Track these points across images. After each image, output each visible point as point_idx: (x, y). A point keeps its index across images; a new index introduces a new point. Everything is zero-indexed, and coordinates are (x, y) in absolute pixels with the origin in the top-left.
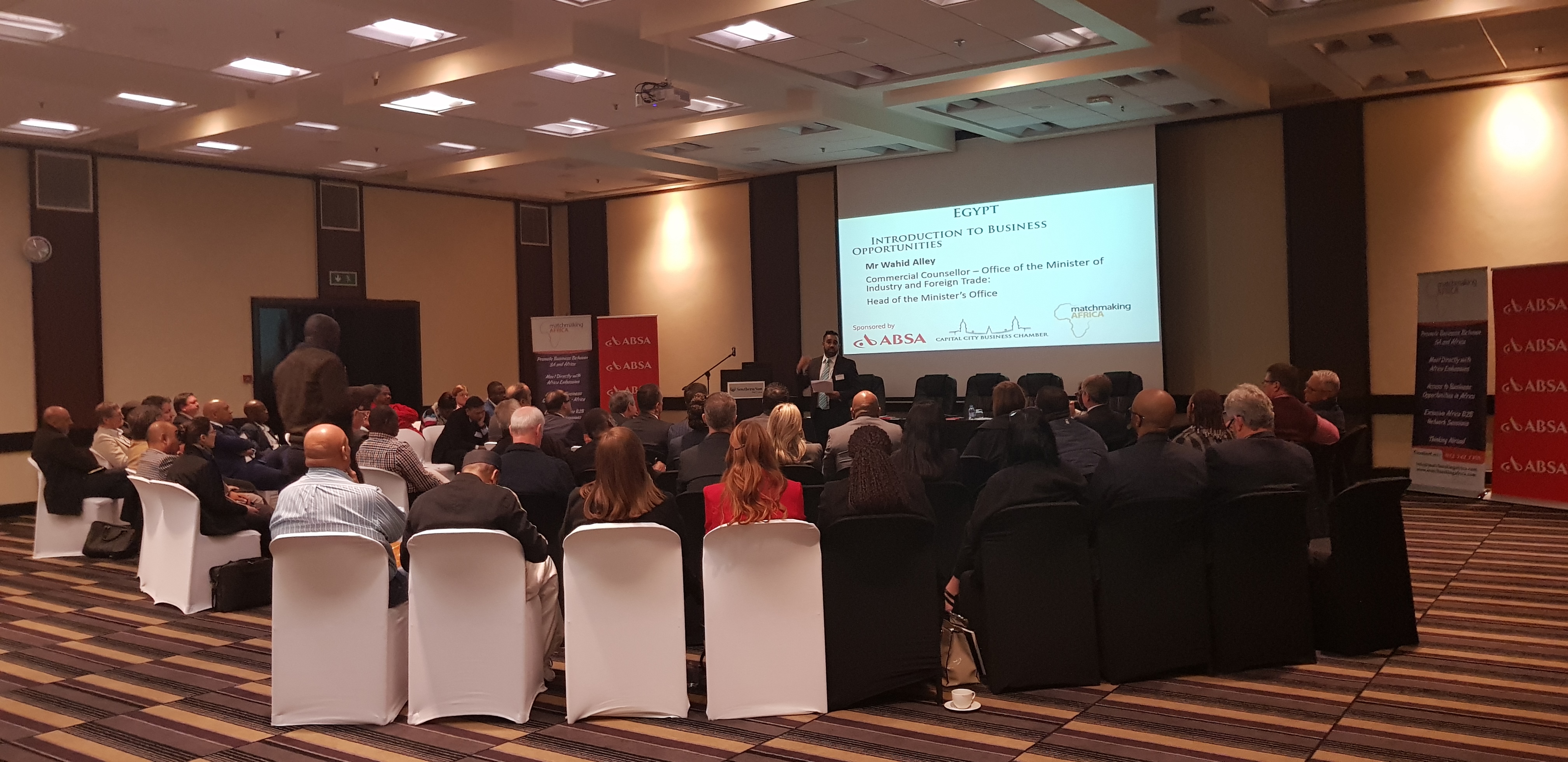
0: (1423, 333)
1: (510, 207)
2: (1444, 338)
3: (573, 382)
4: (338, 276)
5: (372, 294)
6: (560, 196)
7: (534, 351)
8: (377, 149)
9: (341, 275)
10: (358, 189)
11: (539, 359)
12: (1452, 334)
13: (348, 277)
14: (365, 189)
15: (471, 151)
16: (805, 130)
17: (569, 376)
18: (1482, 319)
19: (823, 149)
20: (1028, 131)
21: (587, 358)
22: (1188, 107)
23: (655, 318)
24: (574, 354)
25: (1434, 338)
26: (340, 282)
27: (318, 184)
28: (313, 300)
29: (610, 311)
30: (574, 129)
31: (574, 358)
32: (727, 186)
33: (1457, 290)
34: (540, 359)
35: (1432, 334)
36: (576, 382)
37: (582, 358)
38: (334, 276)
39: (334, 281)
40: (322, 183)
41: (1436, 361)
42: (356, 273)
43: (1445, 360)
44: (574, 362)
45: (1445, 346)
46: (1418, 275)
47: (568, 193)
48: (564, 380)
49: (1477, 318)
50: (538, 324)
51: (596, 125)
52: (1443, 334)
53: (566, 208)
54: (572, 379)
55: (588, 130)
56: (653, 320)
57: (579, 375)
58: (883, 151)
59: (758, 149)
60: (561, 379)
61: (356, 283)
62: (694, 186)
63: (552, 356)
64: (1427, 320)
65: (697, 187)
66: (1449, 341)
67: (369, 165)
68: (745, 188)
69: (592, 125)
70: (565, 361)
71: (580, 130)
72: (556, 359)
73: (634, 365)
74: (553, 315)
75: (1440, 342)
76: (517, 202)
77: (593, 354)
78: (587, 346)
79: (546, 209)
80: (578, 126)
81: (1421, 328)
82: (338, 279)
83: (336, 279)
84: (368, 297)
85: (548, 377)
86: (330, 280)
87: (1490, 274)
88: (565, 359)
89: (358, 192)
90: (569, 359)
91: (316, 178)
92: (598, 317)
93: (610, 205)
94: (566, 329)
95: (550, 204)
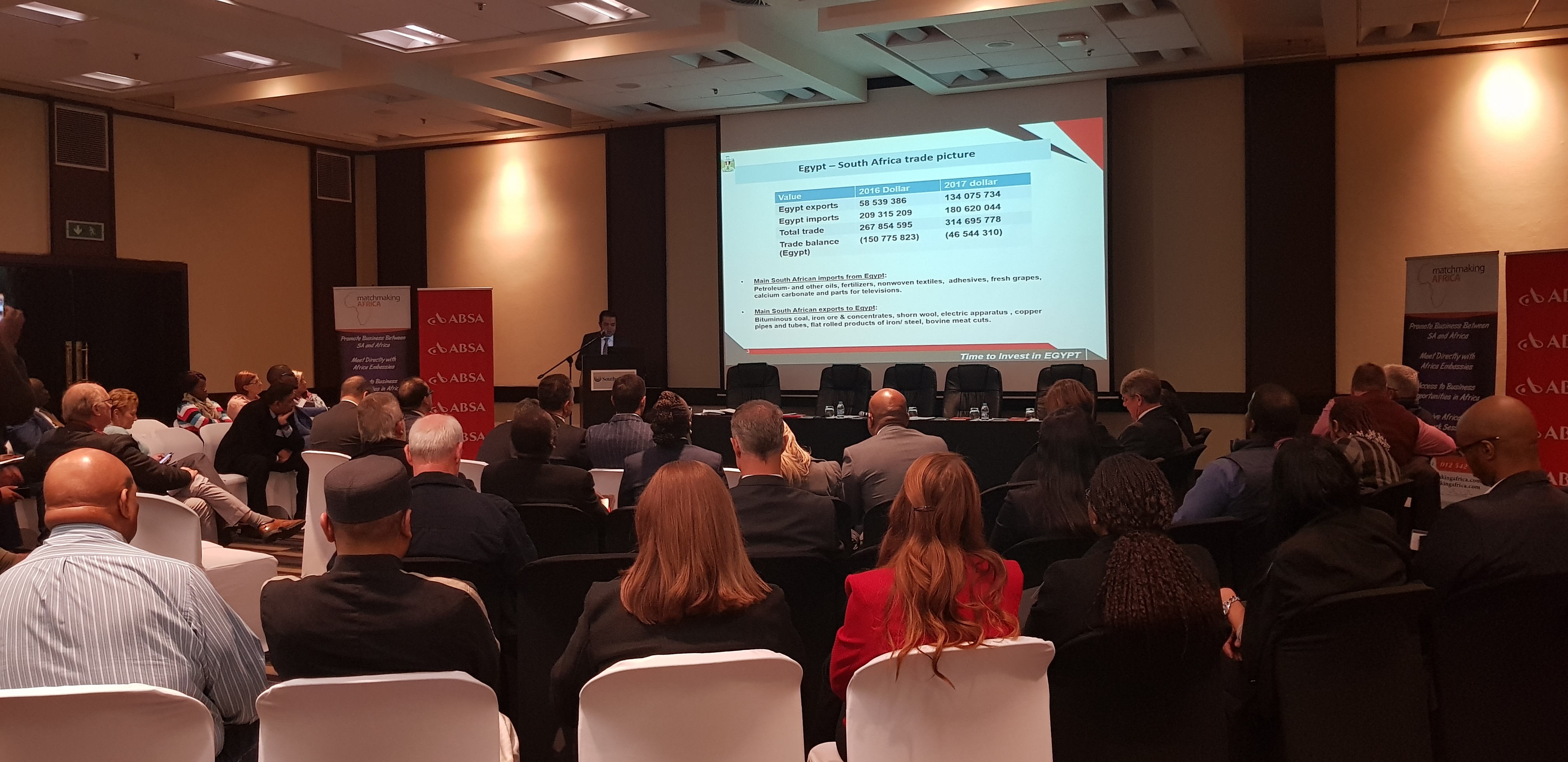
0: (1412, 325)
1: (305, 152)
2: (1439, 332)
3: (386, 367)
4: (78, 226)
5: (123, 252)
6: (370, 141)
7: (337, 328)
8: (137, 56)
9: (81, 226)
10: (106, 118)
11: (343, 338)
12: (1451, 326)
13: (92, 230)
14: (116, 118)
15: (267, 68)
16: (705, 61)
17: (381, 360)
18: (1492, 310)
19: (715, 90)
20: (961, 79)
21: (405, 337)
22: (1154, 56)
23: (489, 292)
24: (387, 333)
25: (1429, 331)
26: (81, 235)
27: (51, 108)
28: (43, 256)
29: (428, 283)
30: (413, 40)
31: (388, 338)
32: (580, 138)
33: (1458, 278)
34: (345, 338)
35: (1424, 327)
36: (390, 367)
37: (398, 338)
38: (72, 226)
39: (72, 233)
40: (57, 106)
41: (1430, 357)
42: (103, 225)
43: (1440, 356)
44: (388, 342)
45: (1442, 340)
46: (1407, 259)
47: (381, 138)
48: (375, 364)
49: (1482, 308)
50: (340, 294)
51: (442, 37)
52: (1438, 326)
53: (372, 158)
54: (385, 364)
55: (431, 43)
56: (486, 295)
57: (394, 359)
58: (781, 98)
59: (637, 86)
60: (372, 363)
61: (103, 236)
62: (537, 136)
63: (361, 335)
64: (1418, 310)
65: (544, 137)
66: (1447, 335)
67: (124, 81)
68: (601, 140)
69: (437, 35)
70: (376, 342)
71: (420, 42)
72: (365, 338)
73: (463, 348)
74: (355, 284)
75: (1435, 336)
76: (313, 147)
77: (412, 334)
78: (405, 323)
79: (349, 158)
80: (419, 36)
81: (1408, 319)
82: (78, 231)
83: (75, 230)
84: (118, 256)
85: (354, 360)
86: (67, 232)
87: (1502, 260)
88: (376, 339)
89: (107, 122)
90: (382, 338)
91: (49, 99)
92: (418, 289)
93: (429, 156)
94: (379, 304)
95: (356, 152)
